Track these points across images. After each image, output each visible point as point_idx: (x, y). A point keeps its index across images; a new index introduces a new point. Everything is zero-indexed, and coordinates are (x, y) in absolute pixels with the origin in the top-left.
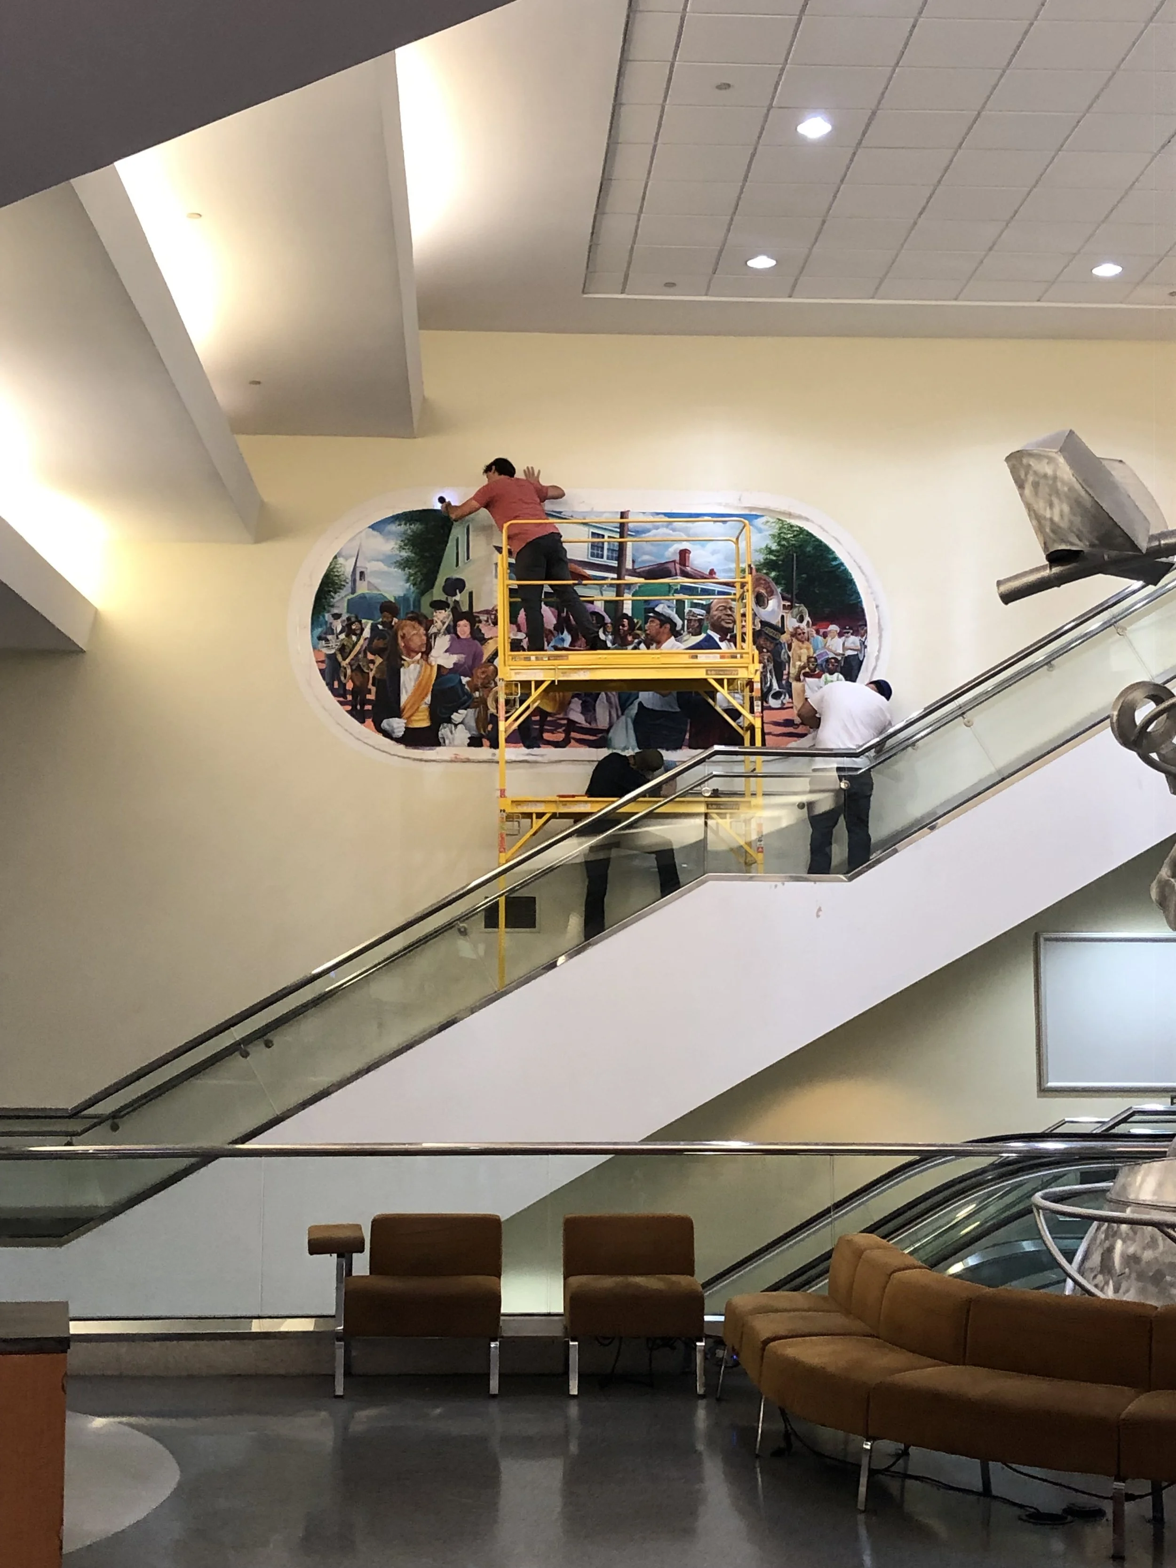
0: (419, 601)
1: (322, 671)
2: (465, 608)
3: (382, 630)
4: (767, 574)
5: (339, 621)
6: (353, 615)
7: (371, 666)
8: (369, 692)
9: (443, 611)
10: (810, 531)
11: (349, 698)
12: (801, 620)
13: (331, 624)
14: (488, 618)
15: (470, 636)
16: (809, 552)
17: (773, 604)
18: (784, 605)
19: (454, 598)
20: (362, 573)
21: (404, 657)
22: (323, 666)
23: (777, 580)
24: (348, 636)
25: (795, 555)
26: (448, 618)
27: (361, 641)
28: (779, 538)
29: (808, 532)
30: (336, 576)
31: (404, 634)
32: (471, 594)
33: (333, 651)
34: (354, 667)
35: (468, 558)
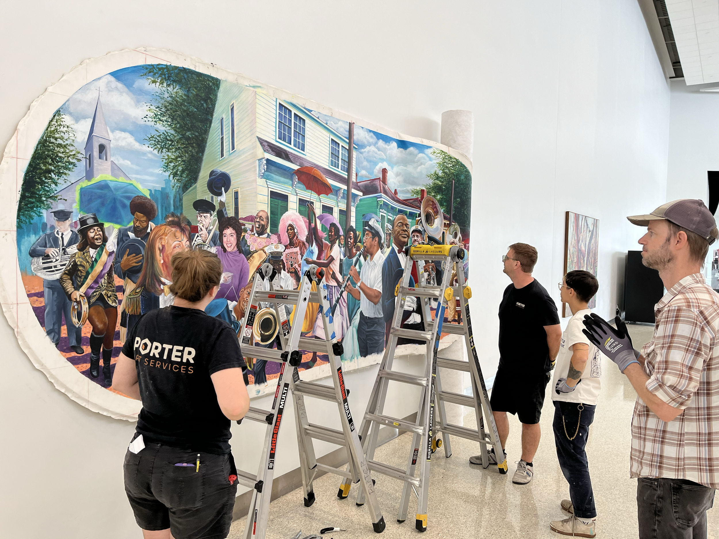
0: (181, 200)
1: (39, 312)
2: (230, 213)
3: (134, 240)
4: (434, 196)
5: (68, 222)
6: (90, 215)
7: (120, 295)
8: (117, 336)
9: (209, 215)
10: (463, 163)
11: (87, 350)
12: (455, 236)
13: (53, 227)
14: (253, 226)
15: (236, 249)
16: (463, 180)
17: (438, 222)
18: (445, 223)
19: (219, 198)
20: (102, 148)
21: (163, 280)
22: (41, 302)
23: (441, 202)
24: (82, 249)
25: (453, 181)
26: (214, 226)
27: (104, 257)
28: (443, 166)
29: (461, 164)
30: (59, 146)
31: (163, 246)
32: (236, 193)
33: (57, 276)
34: (93, 300)
35: (233, 148)
